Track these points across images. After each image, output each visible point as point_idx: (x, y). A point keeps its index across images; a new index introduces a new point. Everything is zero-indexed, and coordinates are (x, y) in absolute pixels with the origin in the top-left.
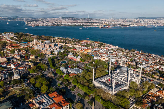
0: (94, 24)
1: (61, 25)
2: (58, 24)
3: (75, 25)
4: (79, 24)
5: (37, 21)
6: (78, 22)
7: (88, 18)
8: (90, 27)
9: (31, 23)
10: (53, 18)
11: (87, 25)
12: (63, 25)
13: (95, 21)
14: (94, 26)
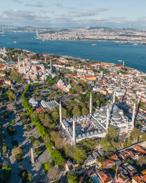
0: (133, 39)
1: (83, 39)
2: (79, 38)
3: (104, 39)
4: (110, 38)
5: (52, 32)
6: (111, 34)
7: (128, 29)
8: (126, 42)
9: (44, 35)
10: (76, 28)
11: (123, 40)
12: (86, 39)
13: (138, 34)
14: (132, 41)
